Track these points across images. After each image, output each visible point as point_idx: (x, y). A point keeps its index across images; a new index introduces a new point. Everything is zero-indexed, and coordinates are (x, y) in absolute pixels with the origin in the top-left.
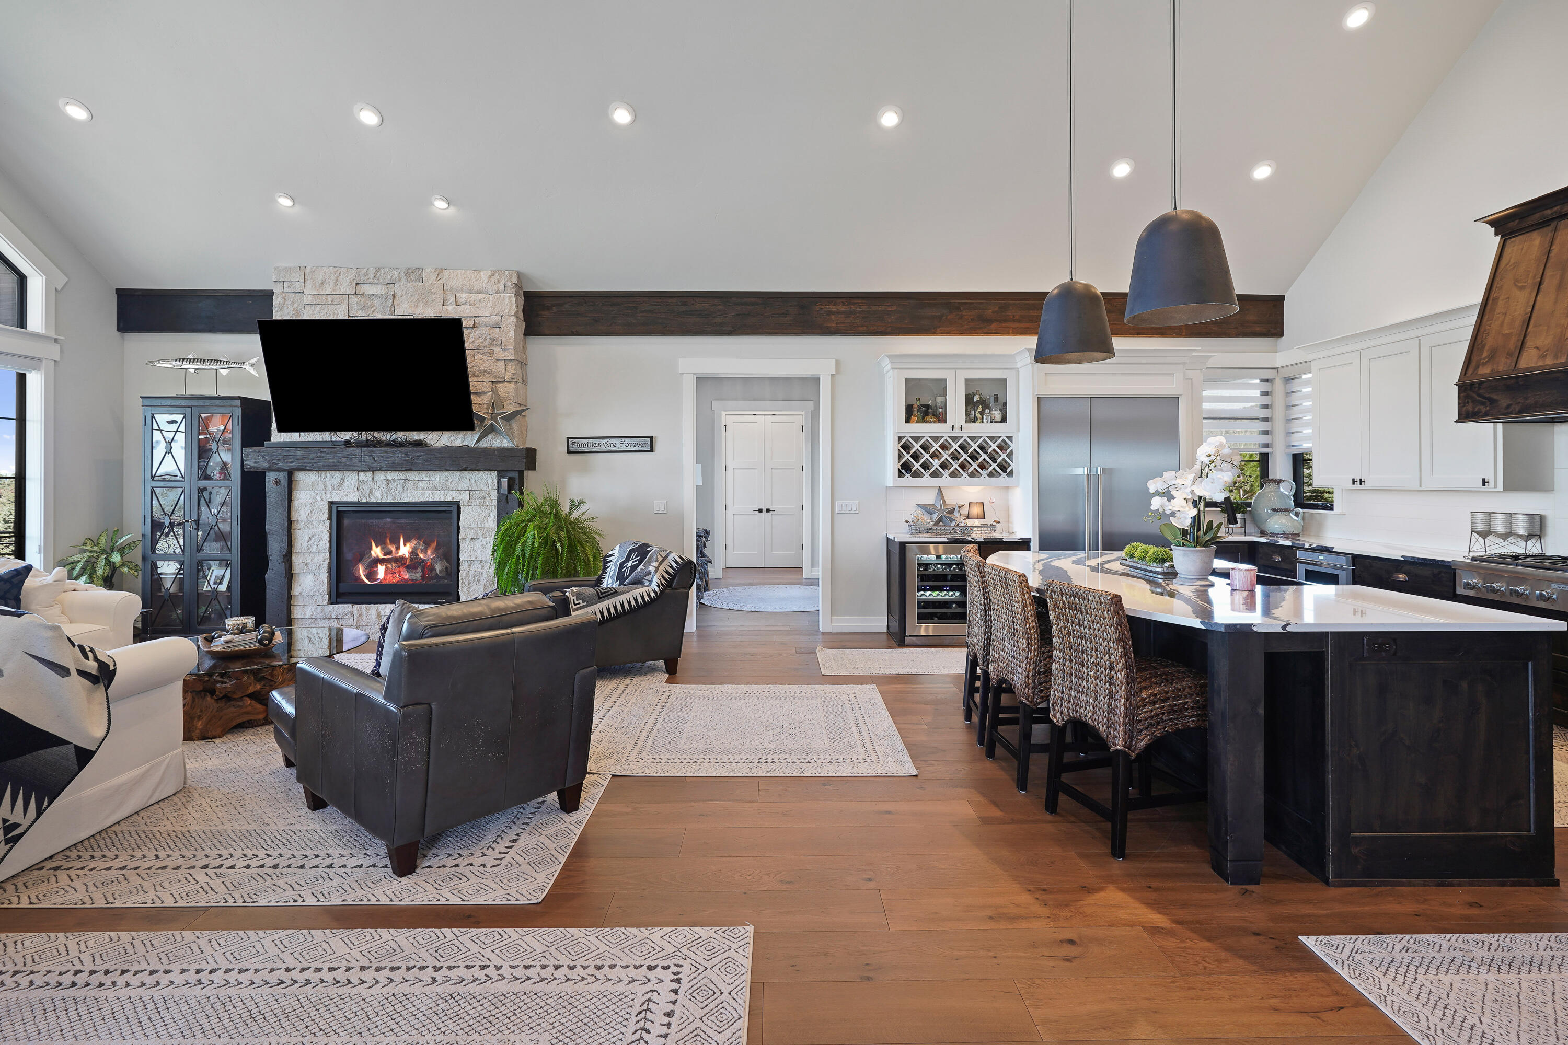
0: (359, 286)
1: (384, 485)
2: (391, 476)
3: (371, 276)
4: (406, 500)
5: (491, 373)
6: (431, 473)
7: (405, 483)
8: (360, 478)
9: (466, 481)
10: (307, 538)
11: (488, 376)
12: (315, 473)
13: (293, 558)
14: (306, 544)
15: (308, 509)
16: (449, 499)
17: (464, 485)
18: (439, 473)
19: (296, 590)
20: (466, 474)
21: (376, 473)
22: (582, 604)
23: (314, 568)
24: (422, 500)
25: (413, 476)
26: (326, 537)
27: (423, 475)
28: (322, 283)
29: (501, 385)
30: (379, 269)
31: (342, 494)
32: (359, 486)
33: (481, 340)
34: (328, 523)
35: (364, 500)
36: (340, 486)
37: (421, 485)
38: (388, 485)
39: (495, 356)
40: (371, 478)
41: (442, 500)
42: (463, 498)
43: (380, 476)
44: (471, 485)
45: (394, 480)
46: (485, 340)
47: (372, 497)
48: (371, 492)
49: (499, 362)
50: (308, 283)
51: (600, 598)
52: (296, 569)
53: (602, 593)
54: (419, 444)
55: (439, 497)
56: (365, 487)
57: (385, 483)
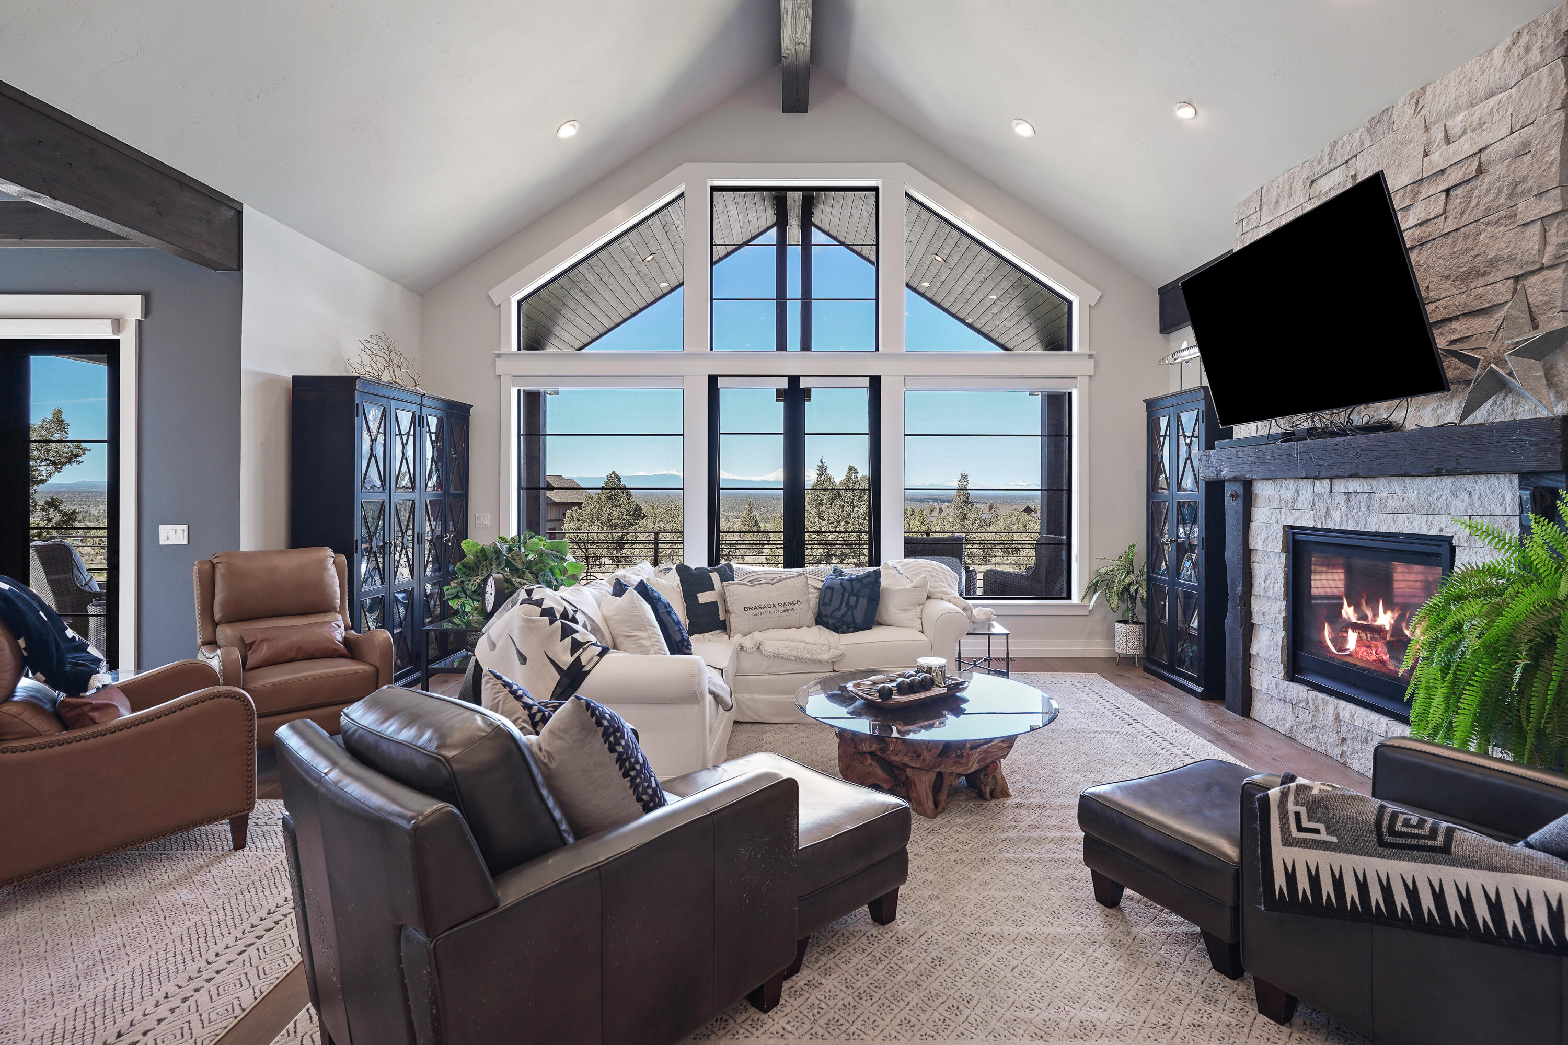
0: (1315, 185)
1: (1343, 502)
2: (1355, 485)
3: (1326, 160)
4: (1372, 529)
5: (1510, 259)
6: (1407, 480)
7: (1370, 498)
8: (1316, 491)
9: (1464, 495)
10: (1263, 576)
11: (1506, 267)
12: (1271, 481)
13: (1252, 602)
14: (1263, 585)
15: (1263, 535)
16: (1434, 532)
17: (1460, 504)
18: (1418, 480)
19: (1254, 650)
20: (1464, 481)
21: (1335, 481)
22: (1323, 836)
23: (1270, 622)
24: (1393, 530)
25: (1382, 486)
26: (1281, 579)
27: (1396, 485)
28: (1277, 202)
29: (1534, 279)
30: (1336, 142)
31: (1297, 514)
32: (1314, 504)
33: (1492, 196)
34: (1283, 555)
35: (1319, 526)
36: (1294, 502)
37: (1392, 503)
38: (1348, 501)
39: (1521, 218)
40: (1328, 491)
41: (1424, 531)
42: (1458, 531)
43: (1340, 486)
44: (1471, 504)
45: (1357, 493)
46: (1500, 190)
47: (1329, 521)
48: (1328, 513)
49: (1531, 226)
50: (1265, 209)
51: (1382, 843)
52: (1256, 620)
53: (1392, 832)
54: (1388, 427)
55: (1419, 526)
56: (1321, 505)
57: (1344, 498)
